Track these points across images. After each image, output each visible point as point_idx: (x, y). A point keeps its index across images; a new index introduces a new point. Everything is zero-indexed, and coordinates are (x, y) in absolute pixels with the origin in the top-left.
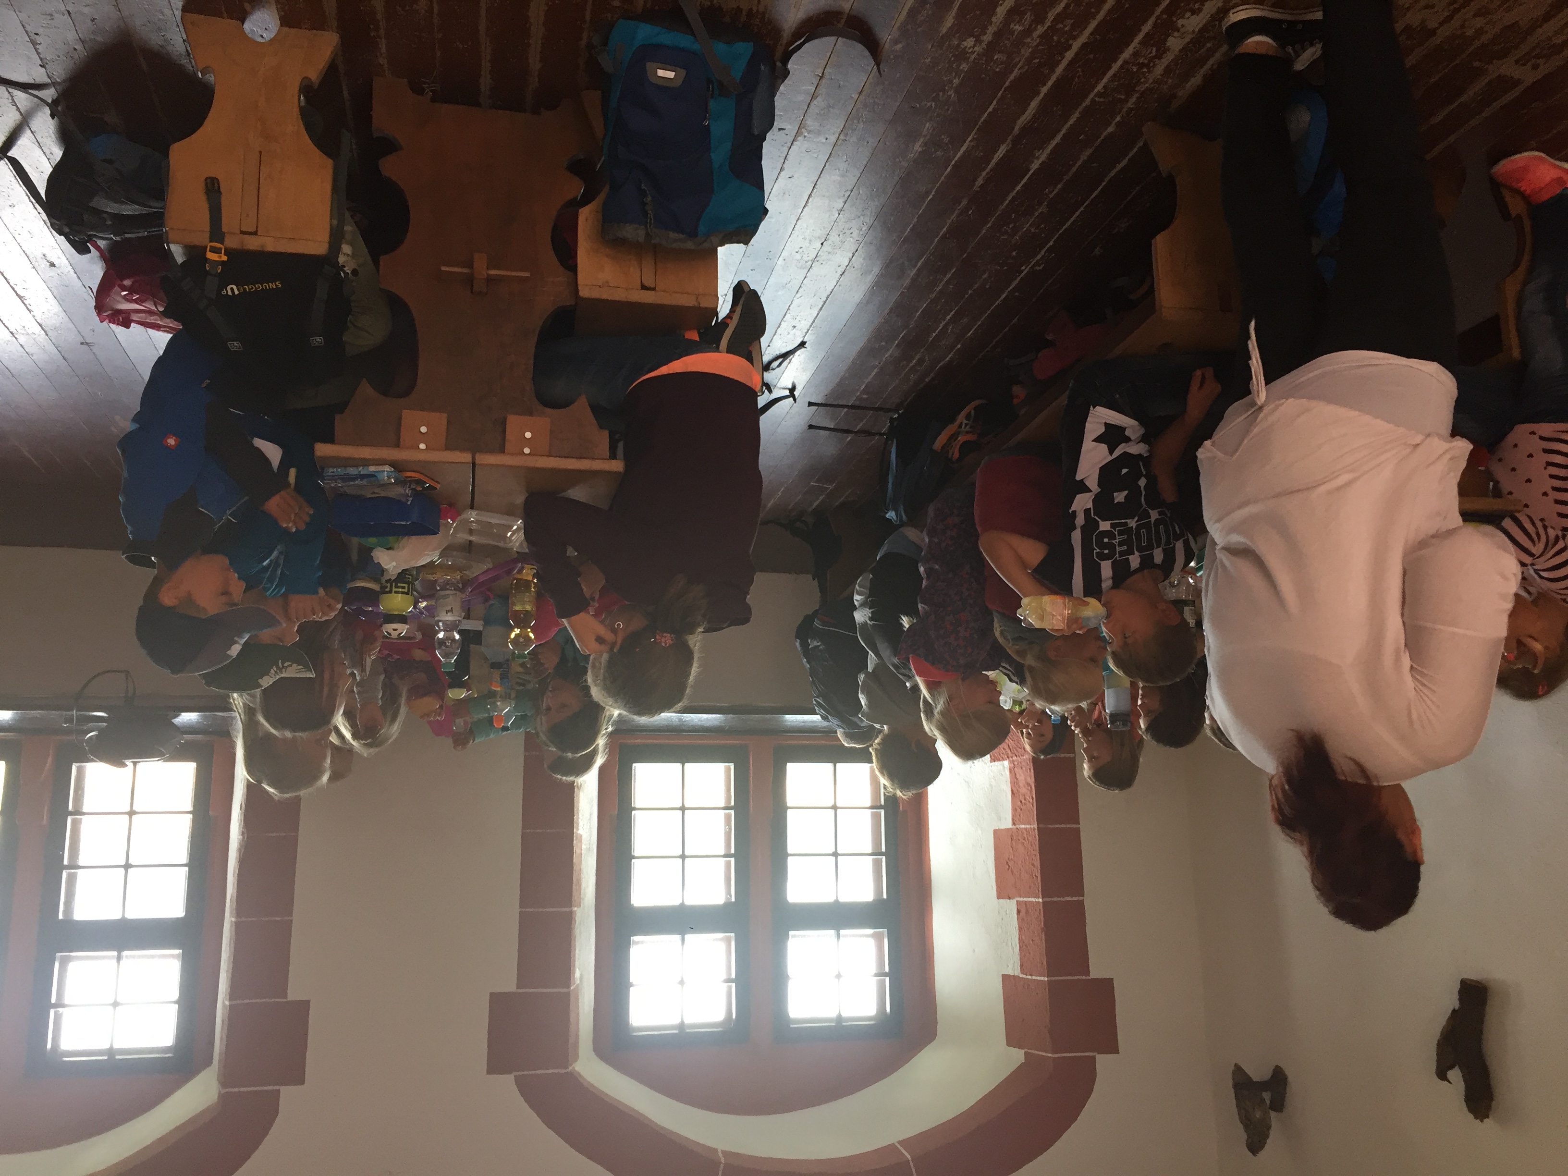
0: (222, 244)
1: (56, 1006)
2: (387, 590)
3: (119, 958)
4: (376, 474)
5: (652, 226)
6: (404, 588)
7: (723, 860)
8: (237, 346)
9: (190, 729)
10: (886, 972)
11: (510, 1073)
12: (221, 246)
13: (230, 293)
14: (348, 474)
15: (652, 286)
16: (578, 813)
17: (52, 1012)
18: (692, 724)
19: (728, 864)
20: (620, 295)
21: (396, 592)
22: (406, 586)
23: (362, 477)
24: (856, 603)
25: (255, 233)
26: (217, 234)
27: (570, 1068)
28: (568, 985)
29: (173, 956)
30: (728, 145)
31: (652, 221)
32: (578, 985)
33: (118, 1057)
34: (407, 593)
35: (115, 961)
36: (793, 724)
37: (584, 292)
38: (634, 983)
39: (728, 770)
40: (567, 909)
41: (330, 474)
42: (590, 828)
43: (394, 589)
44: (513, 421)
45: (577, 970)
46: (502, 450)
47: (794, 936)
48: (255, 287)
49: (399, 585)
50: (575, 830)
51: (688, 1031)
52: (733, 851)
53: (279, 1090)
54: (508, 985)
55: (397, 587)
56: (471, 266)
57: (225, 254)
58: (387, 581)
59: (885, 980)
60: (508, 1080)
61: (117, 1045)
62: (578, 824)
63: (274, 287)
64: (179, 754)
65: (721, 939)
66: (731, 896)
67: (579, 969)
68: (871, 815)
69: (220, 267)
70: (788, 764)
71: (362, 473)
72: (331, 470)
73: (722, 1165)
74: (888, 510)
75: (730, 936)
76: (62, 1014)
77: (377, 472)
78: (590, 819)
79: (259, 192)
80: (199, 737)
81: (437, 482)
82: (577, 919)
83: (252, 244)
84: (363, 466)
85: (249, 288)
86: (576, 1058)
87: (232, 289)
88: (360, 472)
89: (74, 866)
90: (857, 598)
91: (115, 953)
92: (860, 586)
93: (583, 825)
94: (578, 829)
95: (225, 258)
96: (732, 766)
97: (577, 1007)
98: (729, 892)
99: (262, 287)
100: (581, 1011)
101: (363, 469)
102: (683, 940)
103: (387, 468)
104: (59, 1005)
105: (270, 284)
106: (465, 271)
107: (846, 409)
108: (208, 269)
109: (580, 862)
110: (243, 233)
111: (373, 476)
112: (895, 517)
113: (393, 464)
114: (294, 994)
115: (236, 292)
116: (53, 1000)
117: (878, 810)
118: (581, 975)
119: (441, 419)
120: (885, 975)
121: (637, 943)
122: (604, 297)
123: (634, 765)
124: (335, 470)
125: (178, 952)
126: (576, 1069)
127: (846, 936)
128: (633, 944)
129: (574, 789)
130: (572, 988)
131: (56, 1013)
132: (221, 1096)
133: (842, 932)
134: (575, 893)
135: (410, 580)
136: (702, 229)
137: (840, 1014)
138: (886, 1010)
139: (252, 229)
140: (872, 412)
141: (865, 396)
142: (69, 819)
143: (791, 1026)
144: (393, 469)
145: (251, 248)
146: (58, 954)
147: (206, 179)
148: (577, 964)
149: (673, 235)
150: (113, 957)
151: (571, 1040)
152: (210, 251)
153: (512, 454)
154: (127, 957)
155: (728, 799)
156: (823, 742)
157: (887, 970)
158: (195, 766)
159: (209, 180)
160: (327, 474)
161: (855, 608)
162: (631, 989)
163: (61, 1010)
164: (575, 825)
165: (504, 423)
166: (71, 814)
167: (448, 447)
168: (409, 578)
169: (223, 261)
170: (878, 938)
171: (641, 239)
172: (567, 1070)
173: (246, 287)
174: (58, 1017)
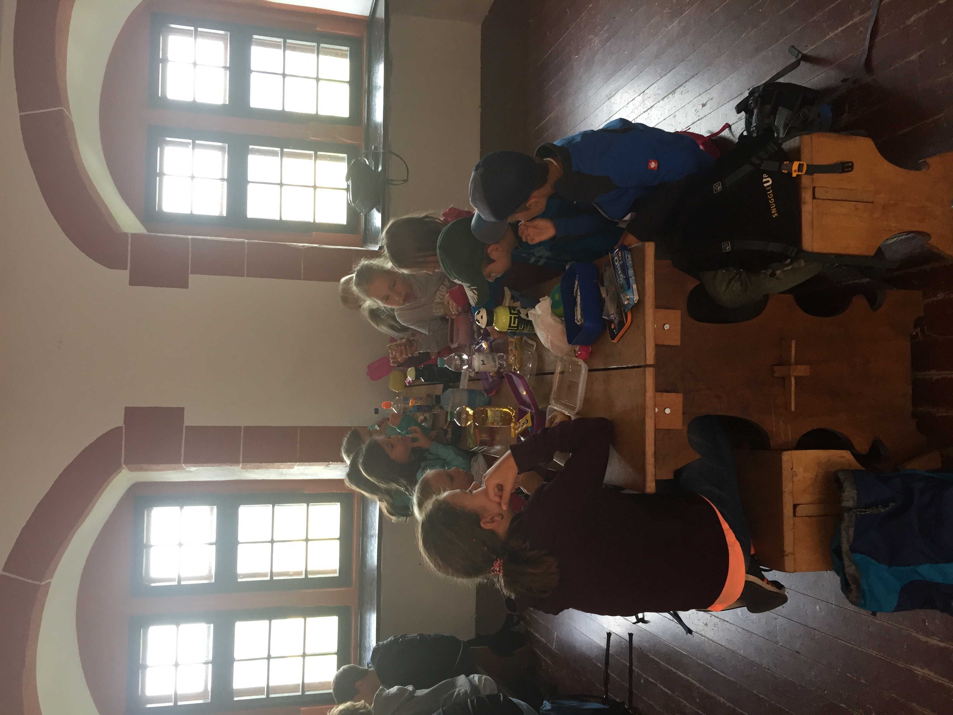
0: (806, 173)
1: (194, 143)
2: (512, 311)
3: (222, 179)
4: (631, 290)
5: (859, 513)
6: (514, 323)
7: (269, 571)
8: (717, 189)
9: (368, 220)
10: (177, 703)
11: (125, 422)
12: (804, 173)
13: (764, 180)
14: (628, 269)
15: (797, 514)
16: (309, 465)
17: (190, 141)
18: (369, 545)
19: (265, 575)
20: (787, 487)
21: (511, 317)
22: (516, 325)
23: (627, 279)
24: (472, 676)
25: (814, 198)
26: (813, 170)
27: (124, 466)
28: (186, 462)
29: (221, 212)
30: (939, 579)
31: (863, 513)
32: (185, 469)
33: (158, 178)
34: (510, 326)
35: (221, 177)
36: (368, 620)
37: (786, 456)
38: (183, 510)
39: (334, 572)
40: (241, 460)
41: (626, 256)
42: (297, 474)
43: (513, 316)
44: (677, 398)
45: (196, 469)
46: (658, 389)
47: (209, 628)
48: (772, 198)
49: (517, 320)
50: (298, 463)
51: (145, 551)
52: (275, 578)
53: (127, 270)
54: (189, 421)
55: (515, 318)
56: (797, 363)
57: (797, 175)
58: (519, 311)
59: (171, 702)
60: (120, 422)
61: (165, 178)
62: (302, 465)
63: (773, 212)
64: (352, 213)
65: (210, 572)
66: (242, 578)
67: (196, 470)
68: (297, 684)
69: (787, 172)
70: (337, 617)
71: (630, 279)
72: (629, 256)
73: (38, 583)
74: (552, 703)
75: (213, 579)
76: (189, 147)
77: (633, 290)
78: (303, 474)
79: (844, 201)
80: (363, 226)
81: (619, 341)
82: (233, 467)
83: (807, 196)
84: (635, 279)
85: (771, 193)
86: (131, 470)
87: (768, 181)
88: (631, 277)
89: (282, 154)
90: (476, 677)
91: (226, 177)
92: (485, 679)
93: (300, 469)
94: (298, 465)
95: (794, 175)
96: (337, 575)
97: (168, 470)
98: (245, 576)
99: (772, 203)
100: (165, 472)
101: (634, 279)
102: (211, 544)
103: (636, 298)
104: (194, 145)
105: (775, 209)
106: (793, 360)
107: (628, 664)
108: (785, 163)
109: (274, 468)
110: (814, 188)
111: (629, 288)
112: (544, 709)
113: (641, 303)
114: (192, 278)
115: (766, 185)
116: (197, 142)
117: (301, 690)
118: (190, 472)
119: (675, 340)
120: (176, 702)
121: (212, 510)
122: (784, 472)
123: (339, 504)
124: (630, 259)
125: (225, 214)
126: (124, 471)
127: (207, 668)
128: (211, 508)
129: (327, 462)
130: (183, 465)
131: (189, 143)
132: (126, 235)
133: (210, 666)
134: (252, 464)
135: (520, 328)
136: (859, 557)
137: (148, 667)
138: (149, 704)
139: (817, 195)
140: (628, 686)
141: (642, 681)
142: (312, 152)
143: (142, 629)
144: (636, 302)
145: (803, 194)
146: (227, 145)
147: (852, 162)
148: (201, 468)
149: (851, 532)
150: (223, 176)
151: (145, 466)
152: (799, 163)
153: (655, 397)
154: (223, 184)
155: (313, 573)
156: (353, 643)
157: (179, 703)
158: (344, 224)
159: (851, 164)
160: (626, 254)
161: (467, 676)
162: (178, 508)
163: (191, 146)
164: (301, 463)
165: (674, 391)
166: (316, 154)
167: (658, 346)
168: (521, 328)
169: (792, 174)
170: (203, 695)
171: (845, 504)
172: (123, 464)
173: (771, 192)
174: (187, 144)
